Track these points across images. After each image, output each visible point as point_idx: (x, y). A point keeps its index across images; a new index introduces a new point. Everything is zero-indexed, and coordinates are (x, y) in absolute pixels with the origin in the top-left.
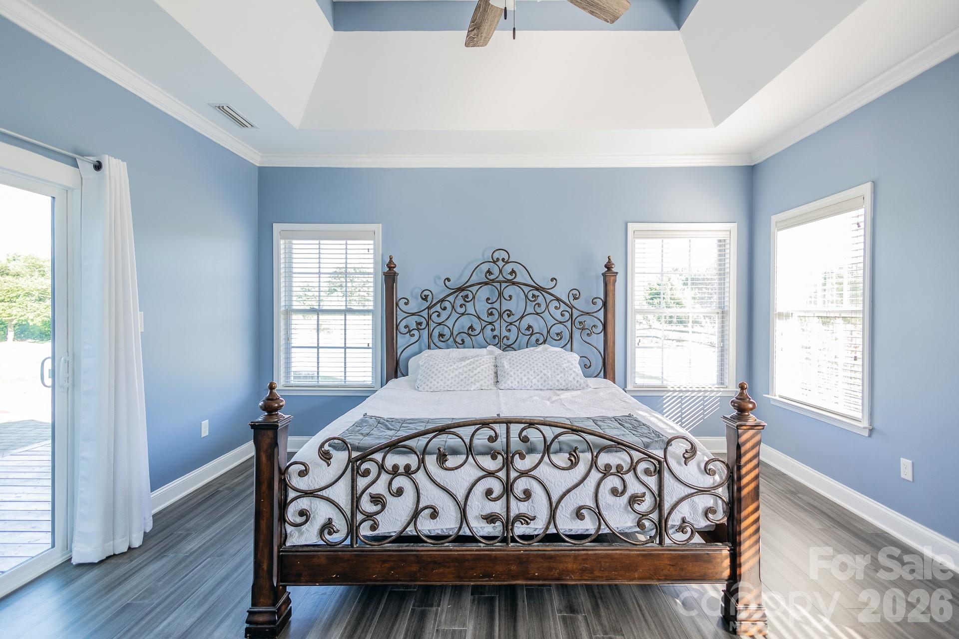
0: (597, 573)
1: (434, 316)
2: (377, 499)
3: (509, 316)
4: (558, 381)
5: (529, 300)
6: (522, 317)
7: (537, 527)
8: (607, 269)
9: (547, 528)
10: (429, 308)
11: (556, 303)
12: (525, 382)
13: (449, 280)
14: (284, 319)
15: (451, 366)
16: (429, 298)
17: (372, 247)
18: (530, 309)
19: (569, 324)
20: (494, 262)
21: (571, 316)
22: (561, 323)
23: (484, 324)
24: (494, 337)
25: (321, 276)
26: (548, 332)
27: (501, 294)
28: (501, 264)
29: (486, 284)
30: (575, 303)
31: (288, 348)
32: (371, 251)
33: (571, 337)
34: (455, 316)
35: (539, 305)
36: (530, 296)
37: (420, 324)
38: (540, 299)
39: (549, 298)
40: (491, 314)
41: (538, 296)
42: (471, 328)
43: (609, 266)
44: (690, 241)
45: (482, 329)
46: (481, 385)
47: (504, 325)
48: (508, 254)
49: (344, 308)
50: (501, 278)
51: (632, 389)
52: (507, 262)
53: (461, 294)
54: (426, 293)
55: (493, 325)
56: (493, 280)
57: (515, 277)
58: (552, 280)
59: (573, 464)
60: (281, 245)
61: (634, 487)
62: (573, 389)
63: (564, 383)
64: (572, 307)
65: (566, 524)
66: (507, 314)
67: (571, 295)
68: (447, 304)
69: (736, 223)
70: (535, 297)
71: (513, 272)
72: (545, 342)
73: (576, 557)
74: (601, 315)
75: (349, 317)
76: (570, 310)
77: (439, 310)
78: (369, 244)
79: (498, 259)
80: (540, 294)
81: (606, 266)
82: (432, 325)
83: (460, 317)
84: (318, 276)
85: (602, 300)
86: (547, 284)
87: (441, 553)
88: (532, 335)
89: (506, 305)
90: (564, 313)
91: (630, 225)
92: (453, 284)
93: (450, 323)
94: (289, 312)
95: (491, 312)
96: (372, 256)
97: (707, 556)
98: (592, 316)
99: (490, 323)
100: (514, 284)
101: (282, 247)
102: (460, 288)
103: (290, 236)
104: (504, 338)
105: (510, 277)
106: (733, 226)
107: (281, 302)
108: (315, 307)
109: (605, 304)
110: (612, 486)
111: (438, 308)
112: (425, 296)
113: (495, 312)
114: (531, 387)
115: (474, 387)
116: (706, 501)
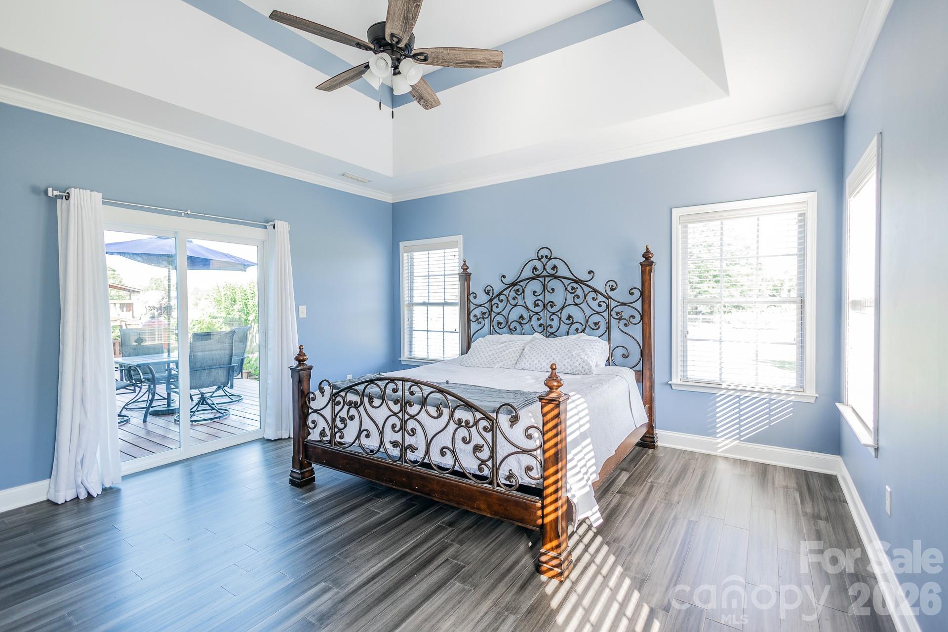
0: (451, 497)
1: (494, 308)
2: (343, 420)
3: (552, 307)
4: (564, 365)
5: (569, 292)
6: (563, 308)
7: (418, 455)
8: (645, 259)
9: (424, 458)
10: (491, 300)
11: (593, 294)
12: (536, 364)
13: (504, 277)
14: (408, 310)
15: (489, 347)
16: (491, 294)
17: (457, 253)
18: (570, 301)
19: (605, 314)
20: (539, 259)
21: (608, 306)
22: (598, 313)
23: (532, 314)
24: (540, 325)
25: (430, 277)
26: (587, 321)
27: (544, 287)
28: (544, 260)
29: (533, 279)
30: (611, 294)
31: (411, 330)
32: (457, 257)
33: (608, 327)
34: (509, 307)
35: (578, 297)
36: (569, 289)
37: (484, 313)
38: (579, 292)
39: (587, 289)
40: (537, 305)
41: (577, 288)
42: (521, 317)
43: (647, 255)
44: (758, 220)
45: (531, 318)
46: (504, 365)
47: (548, 315)
48: (551, 251)
49: (443, 301)
50: (545, 273)
51: (679, 383)
52: (550, 259)
53: (514, 289)
54: (489, 288)
55: (539, 315)
56: (539, 275)
57: (556, 272)
58: (590, 272)
59: (440, 415)
60: (405, 257)
61: (477, 440)
62: (578, 374)
63: (569, 368)
64: (609, 298)
65: (436, 458)
66: (551, 305)
67: (608, 287)
68: (502, 297)
69: (816, 192)
70: (574, 289)
71: (554, 267)
72: (583, 331)
73: (438, 481)
74: (638, 305)
75: (446, 308)
76: (606, 301)
77: (498, 302)
78: (455, 251)
79: (542, 257)
80: (578, 286)
81: (644, 256)
82: (493, 315)
83: (513, 308)
84: (427, 277)
85: (639, 290)
86: (584, 277)
87: (369, 460)
88: (572, 324)
89: (549, 297)
90: (601, 303)
91: (675, 212)
92: (508, 280)
93: (505, 313)
94: (411, 304)
95: (538, 303)
96: (458, 261)
97: (524, 504)
98: (629, 306)
99: (537, 313)
100: (556, 277)
101: (405, 258)
102: (513, 283)
103: (411, 250)
104: (548, 326)
105: (552, 272)
106: (811, 198)
107: (405, 298)
108: (426, 301)
109: (642, 294)
110: (464, 436)
111: (496, 301)
112: (488, 290)
113: (540, 303)
114: (541, 369)
115: (497, 366)
116: (527, 460)
